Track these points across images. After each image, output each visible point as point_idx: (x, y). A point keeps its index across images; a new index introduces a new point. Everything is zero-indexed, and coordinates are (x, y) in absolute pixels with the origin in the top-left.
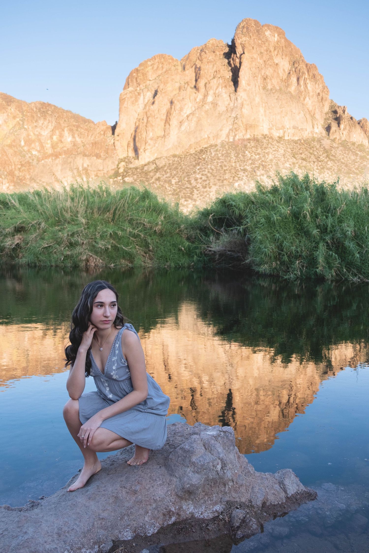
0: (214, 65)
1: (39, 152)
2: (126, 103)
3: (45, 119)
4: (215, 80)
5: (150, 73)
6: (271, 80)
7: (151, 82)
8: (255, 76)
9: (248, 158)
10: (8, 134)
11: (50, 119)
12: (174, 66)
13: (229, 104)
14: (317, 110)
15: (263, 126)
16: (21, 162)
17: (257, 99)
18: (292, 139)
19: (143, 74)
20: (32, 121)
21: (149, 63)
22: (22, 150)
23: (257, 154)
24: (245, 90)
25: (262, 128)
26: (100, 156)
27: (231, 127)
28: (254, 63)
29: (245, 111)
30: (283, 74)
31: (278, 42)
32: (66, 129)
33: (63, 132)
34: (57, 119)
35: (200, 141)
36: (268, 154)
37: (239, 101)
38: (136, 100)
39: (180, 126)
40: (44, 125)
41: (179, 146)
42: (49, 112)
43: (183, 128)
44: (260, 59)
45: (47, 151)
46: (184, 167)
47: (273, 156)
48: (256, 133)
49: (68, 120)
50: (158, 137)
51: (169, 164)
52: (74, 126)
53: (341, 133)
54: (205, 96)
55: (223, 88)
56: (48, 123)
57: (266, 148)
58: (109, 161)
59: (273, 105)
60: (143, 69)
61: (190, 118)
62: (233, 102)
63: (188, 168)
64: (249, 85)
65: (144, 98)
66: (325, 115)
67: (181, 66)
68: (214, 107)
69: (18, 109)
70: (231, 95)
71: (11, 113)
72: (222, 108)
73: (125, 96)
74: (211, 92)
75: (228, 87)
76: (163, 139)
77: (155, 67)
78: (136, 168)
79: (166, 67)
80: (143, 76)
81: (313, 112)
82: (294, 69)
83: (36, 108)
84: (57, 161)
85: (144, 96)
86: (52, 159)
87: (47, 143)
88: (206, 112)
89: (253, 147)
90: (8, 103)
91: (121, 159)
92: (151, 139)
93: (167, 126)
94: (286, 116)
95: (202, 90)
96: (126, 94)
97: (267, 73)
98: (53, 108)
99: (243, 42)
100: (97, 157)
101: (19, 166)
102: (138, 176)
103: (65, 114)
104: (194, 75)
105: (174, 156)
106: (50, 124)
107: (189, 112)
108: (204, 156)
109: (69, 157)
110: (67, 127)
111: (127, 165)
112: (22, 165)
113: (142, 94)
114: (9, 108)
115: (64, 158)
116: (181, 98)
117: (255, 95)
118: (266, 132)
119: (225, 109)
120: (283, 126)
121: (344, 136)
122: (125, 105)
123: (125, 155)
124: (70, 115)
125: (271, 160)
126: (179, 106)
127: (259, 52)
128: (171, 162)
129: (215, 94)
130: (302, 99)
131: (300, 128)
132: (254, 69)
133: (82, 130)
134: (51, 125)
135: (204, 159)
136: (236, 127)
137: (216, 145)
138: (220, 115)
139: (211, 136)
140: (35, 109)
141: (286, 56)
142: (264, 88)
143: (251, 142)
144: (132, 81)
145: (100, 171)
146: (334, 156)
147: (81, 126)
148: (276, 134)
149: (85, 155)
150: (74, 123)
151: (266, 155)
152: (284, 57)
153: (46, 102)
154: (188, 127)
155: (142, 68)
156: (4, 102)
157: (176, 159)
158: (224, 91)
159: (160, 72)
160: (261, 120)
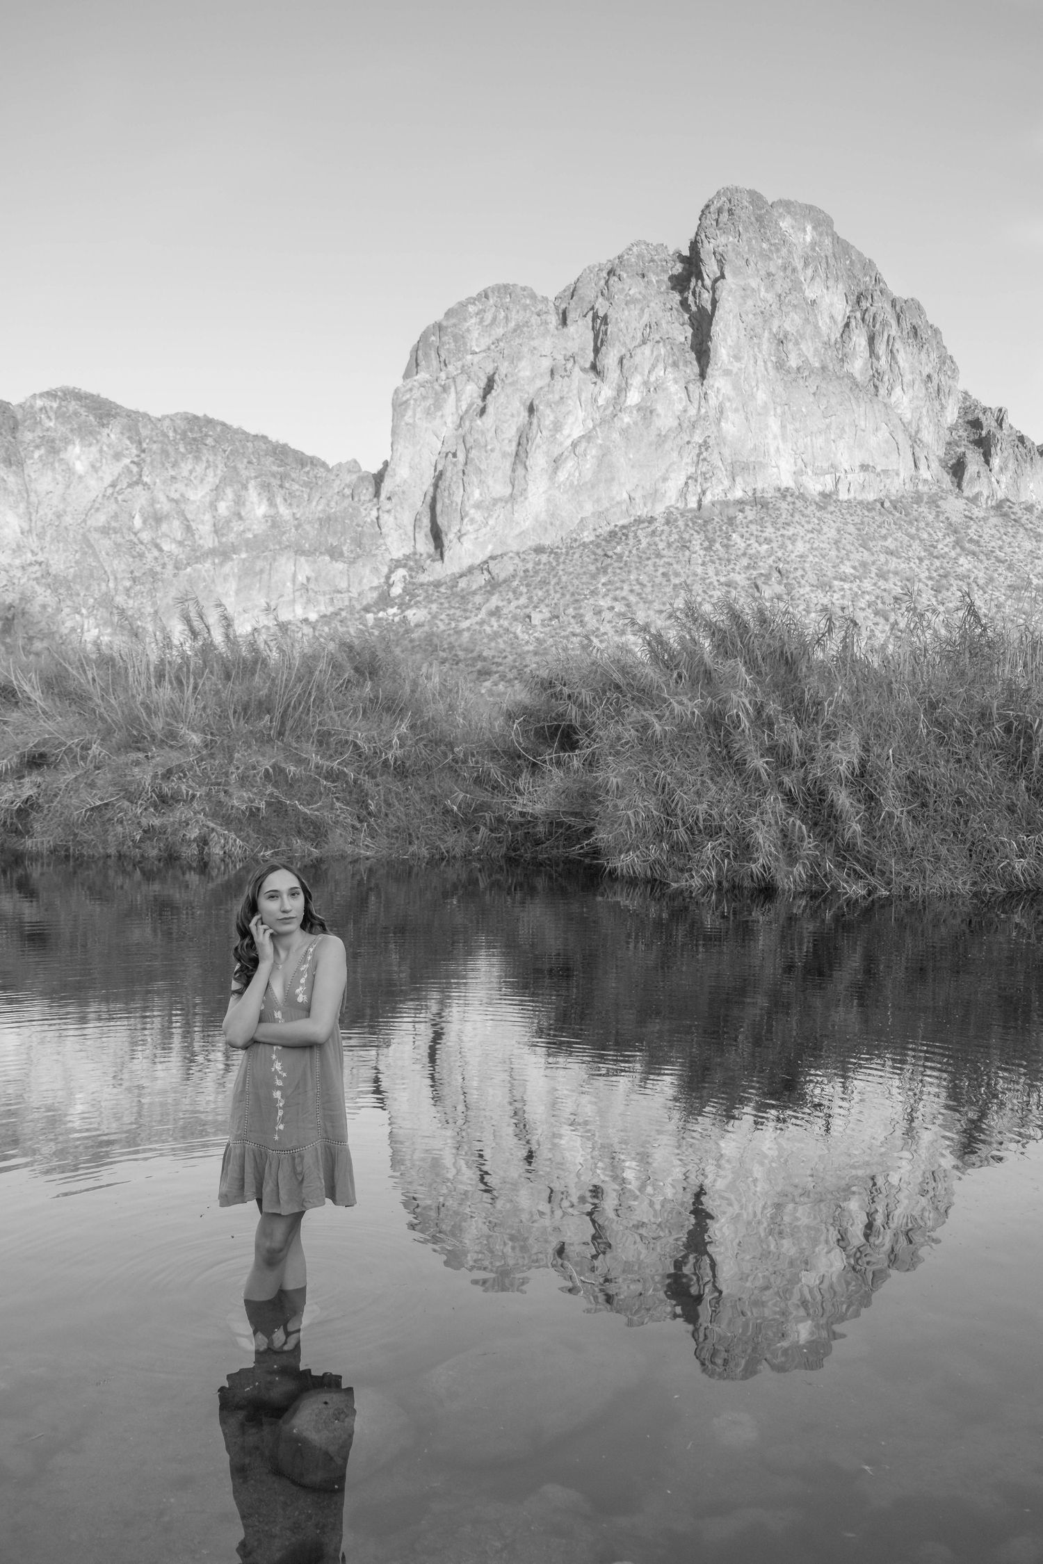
0: (642, 310)
1: (181, 543)
2: (410, 413)
3: (197, 459)
4: (647, 349)
5: (475, 334)
6: (797, 343)
7: (476, 359)
8: (753, 335)
9: (740, 553)
10: (99, 500)
11: (211, 459)
12: (539, 315)
13: (685, 411)
14: (925, 420)
15: (777, 467)
16: (132, 572)
17: (761, 396)
18: (859, 498)
19: (456, 338)
20: (163, 465)
21: (472, 309)
22: (136, 540)
23: (762, 540)
24: (727, 373)
25: (775, 470)
26: (341, 554)
27: (691, 470)
28: (750, 303)
29: (731, 427)
30: (830, 328)
31: (814, 244)
32: (252, 484)
33: (243, 493)
34: (228, 458)
35: (607, 510)
36: (793, 539)
37: (713, 401)
38: (438, 405)
39: (555, 470)
40: (194, 474)
41: (551, 524)
42: (209, 441)
43: (562, 476)
44: (767, 291)
45: (201, 542)
46: (564, 579)
47: (808, 546)
48: (759, 486)
49: (259, 459)
50: (495, 501)
51: (526, 571)
52: (274, 475)
53: (993, 480)
54: (622, 390)
55: (669, 369)
56: (206, 468)
57: (788, 524)
58: (364, 566)
59: (804, 410)
60: (455, 325)
61: (579, 450)
62: (696, 406)
63: (576, 582)
64: (737, 358)
65: (458, 400)
66: (947, 432)
67: (558, 314)
68: (644, 418)
69: (127, 434)
70: (691, 387)
71: (109, 446)
72: (665, 420)
73: (408, 396)
74: (636, 380)
75: (681, 364)
76: (509, 505)
77: (488, 317)
78: (437, 584)
79: (516, 317)
80: (456, 341)
81: (914, 425)
82: (858, 315)
83: (175, 431)
84: (227, 568)
85: (457, 393)
86: (214, 563)
87: (202, 522)
88: (624, 432)
89: (751, 522)
90: (101, 418)
91: (397, 561)
92: (478, 506)
93: (520, 471)
94: (841, 438)
95: (613, 374)
96: (411, 390)
97: (788, 327)
98: (219, 429)
99: (720, 249)
100: (332, 557)
101: (128, 584)
102: (441, 604)
103: (250, 445)
104: (590, 335)
105: (539, 550)
106: (210, 472)
107: (577, 434)
108: (619, 549)
109: (258, 557)
110: (256, 477)
111: (411, 577)
112: (134, 580)
113: (453, 389)
114: (105, 431)
115: (244, 560)
116: (557, 397)
117: (754, 384)
118: (787, 481)
119: (676, 423)
120: (832, 466)
121: (1003, 487)
122: (408, 418)
123: (407, 550)
124: (264, 447)
125: (801, 556)
126: (552, 418)
127: (763, 273)
128: (530, 566)
129: (646, 383)
130: (882, 391)
131: (879, 469)
132: (751, 316)
133: (296, 487)
134: (212, 474)
135: (620, 557)
136: (704, 469)
137: (652, 520)
138: (662, 439)
139: (638, 496)
140: (171, 434)
141: (837, 280)
142: (780, 365)
143: (747, 508)
144: (426, 355)
145: (340, 592)
146: (977, 543)
147: (293, 475)
148: (814, 486)
149: (300, 552)
150: (275, 468)
151: (788, 543)
152: (831, 283)
153: (200, 414)
154: (577, 474)
155: (453, 321)
156: (91, 418)
157: (544, 558)
158: (670, 376)
159: (499, 331)
160: (772, 450)
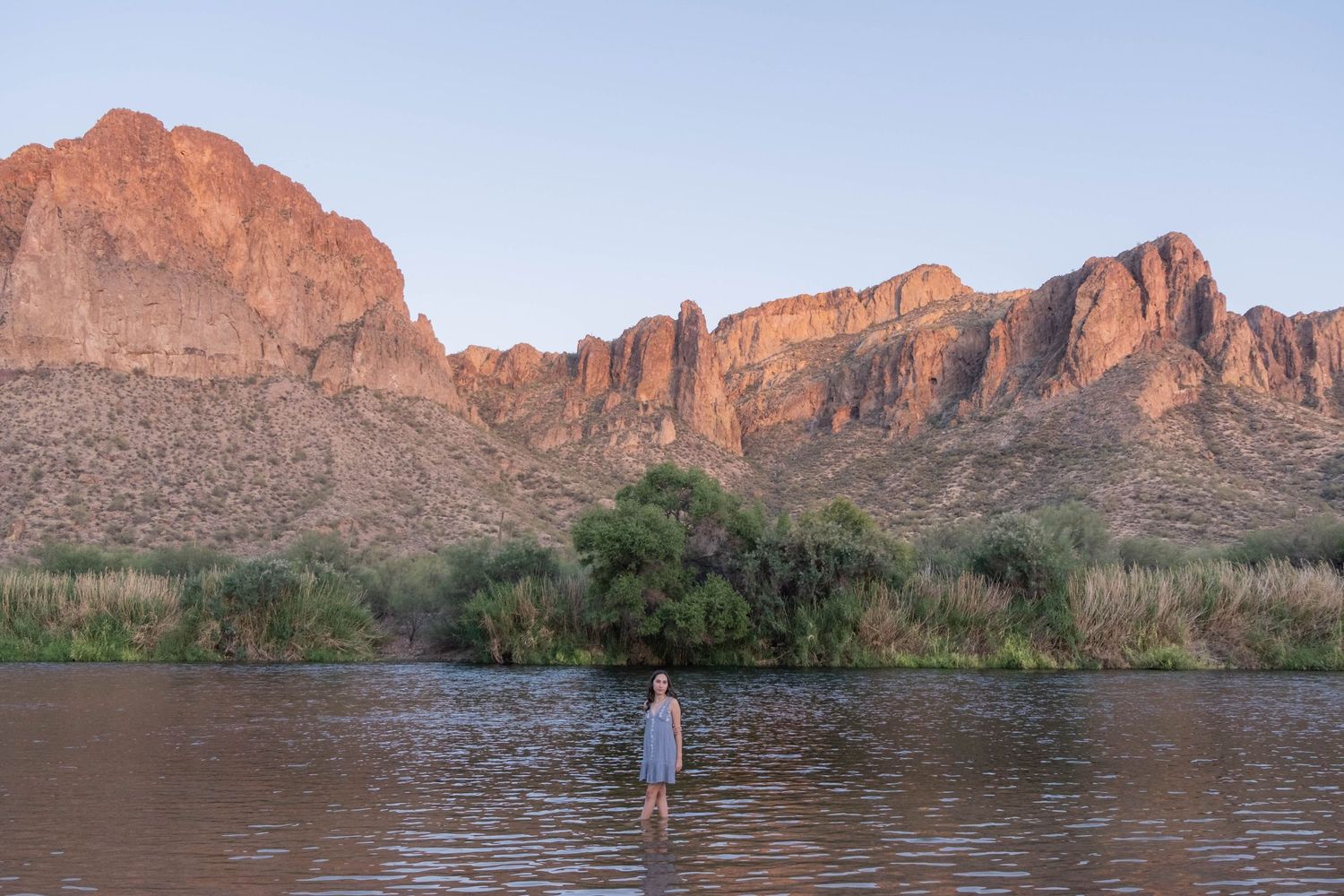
8: (67, 229)
15: (82, 344)
24: (35, 259)
25: (79, 347)
31: (209, 165)
44: (114, 195)
48: (50, 359)
59: (121, 297)
94: (161, 323)
97: (129, 227)
117: (62, 271)
120: (150, 347)
121: (361, 375)
131: (211, 353)
143: (23, 377)
148: (126, 364)
160: (76, 329)
